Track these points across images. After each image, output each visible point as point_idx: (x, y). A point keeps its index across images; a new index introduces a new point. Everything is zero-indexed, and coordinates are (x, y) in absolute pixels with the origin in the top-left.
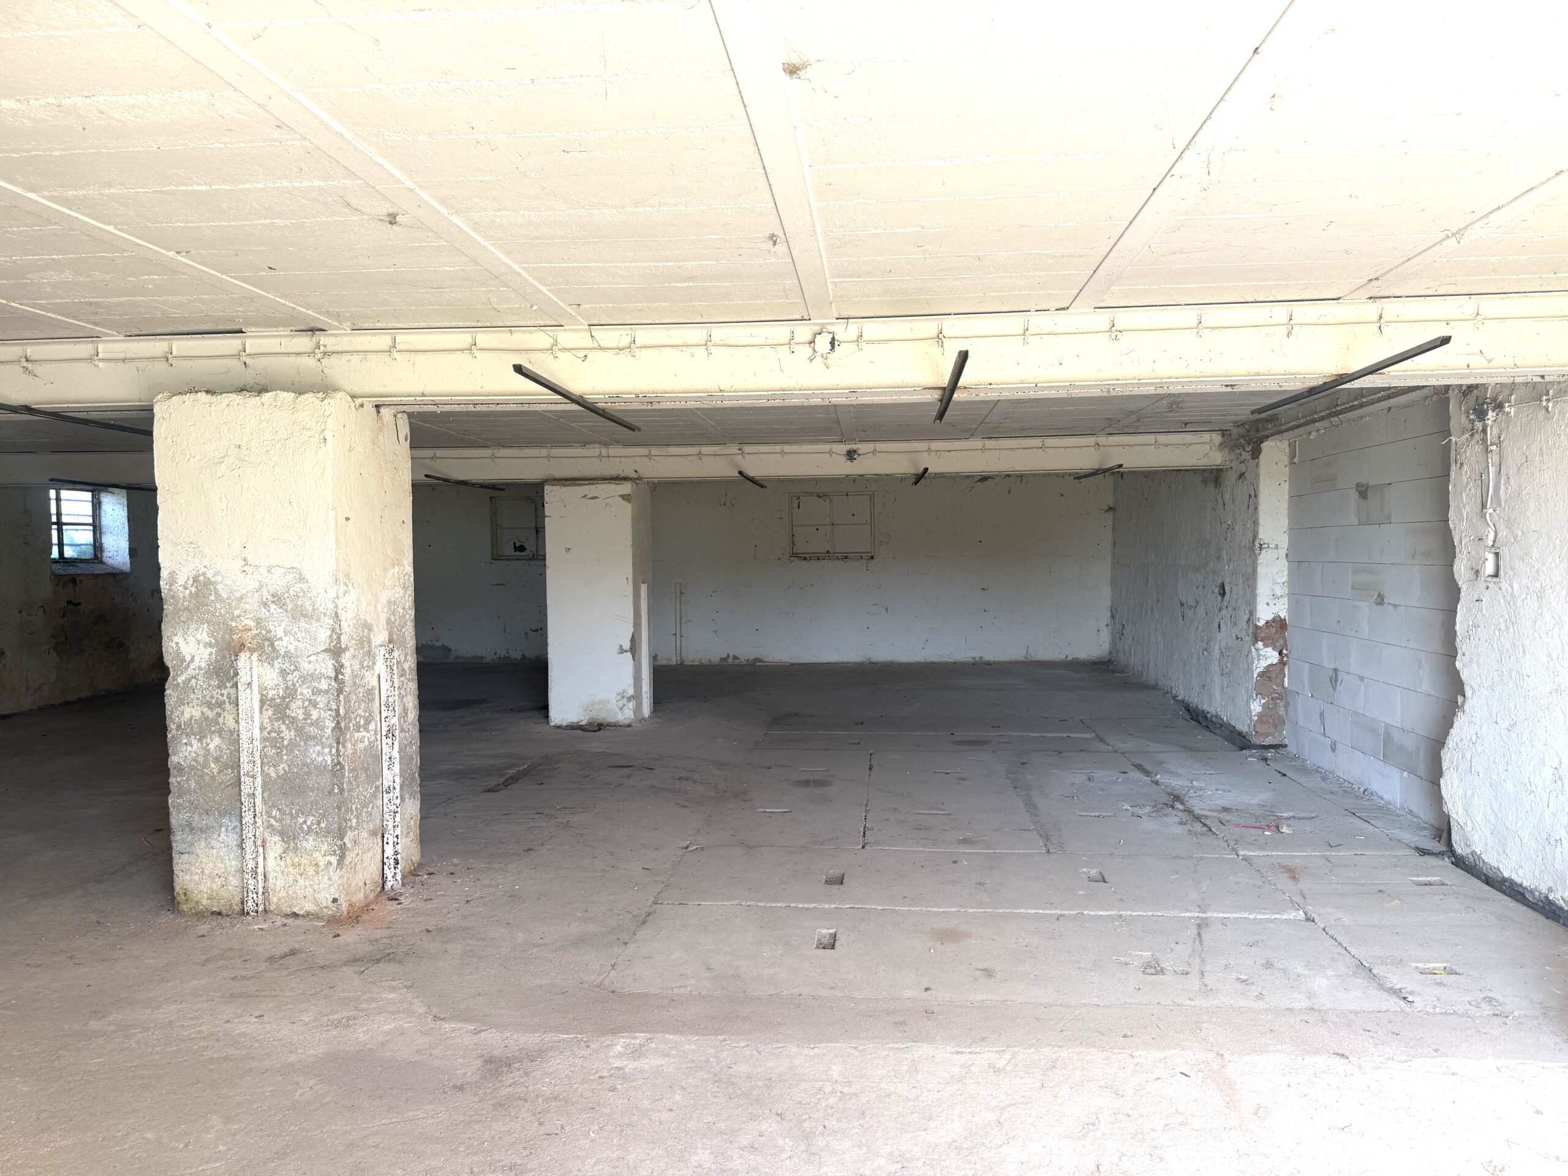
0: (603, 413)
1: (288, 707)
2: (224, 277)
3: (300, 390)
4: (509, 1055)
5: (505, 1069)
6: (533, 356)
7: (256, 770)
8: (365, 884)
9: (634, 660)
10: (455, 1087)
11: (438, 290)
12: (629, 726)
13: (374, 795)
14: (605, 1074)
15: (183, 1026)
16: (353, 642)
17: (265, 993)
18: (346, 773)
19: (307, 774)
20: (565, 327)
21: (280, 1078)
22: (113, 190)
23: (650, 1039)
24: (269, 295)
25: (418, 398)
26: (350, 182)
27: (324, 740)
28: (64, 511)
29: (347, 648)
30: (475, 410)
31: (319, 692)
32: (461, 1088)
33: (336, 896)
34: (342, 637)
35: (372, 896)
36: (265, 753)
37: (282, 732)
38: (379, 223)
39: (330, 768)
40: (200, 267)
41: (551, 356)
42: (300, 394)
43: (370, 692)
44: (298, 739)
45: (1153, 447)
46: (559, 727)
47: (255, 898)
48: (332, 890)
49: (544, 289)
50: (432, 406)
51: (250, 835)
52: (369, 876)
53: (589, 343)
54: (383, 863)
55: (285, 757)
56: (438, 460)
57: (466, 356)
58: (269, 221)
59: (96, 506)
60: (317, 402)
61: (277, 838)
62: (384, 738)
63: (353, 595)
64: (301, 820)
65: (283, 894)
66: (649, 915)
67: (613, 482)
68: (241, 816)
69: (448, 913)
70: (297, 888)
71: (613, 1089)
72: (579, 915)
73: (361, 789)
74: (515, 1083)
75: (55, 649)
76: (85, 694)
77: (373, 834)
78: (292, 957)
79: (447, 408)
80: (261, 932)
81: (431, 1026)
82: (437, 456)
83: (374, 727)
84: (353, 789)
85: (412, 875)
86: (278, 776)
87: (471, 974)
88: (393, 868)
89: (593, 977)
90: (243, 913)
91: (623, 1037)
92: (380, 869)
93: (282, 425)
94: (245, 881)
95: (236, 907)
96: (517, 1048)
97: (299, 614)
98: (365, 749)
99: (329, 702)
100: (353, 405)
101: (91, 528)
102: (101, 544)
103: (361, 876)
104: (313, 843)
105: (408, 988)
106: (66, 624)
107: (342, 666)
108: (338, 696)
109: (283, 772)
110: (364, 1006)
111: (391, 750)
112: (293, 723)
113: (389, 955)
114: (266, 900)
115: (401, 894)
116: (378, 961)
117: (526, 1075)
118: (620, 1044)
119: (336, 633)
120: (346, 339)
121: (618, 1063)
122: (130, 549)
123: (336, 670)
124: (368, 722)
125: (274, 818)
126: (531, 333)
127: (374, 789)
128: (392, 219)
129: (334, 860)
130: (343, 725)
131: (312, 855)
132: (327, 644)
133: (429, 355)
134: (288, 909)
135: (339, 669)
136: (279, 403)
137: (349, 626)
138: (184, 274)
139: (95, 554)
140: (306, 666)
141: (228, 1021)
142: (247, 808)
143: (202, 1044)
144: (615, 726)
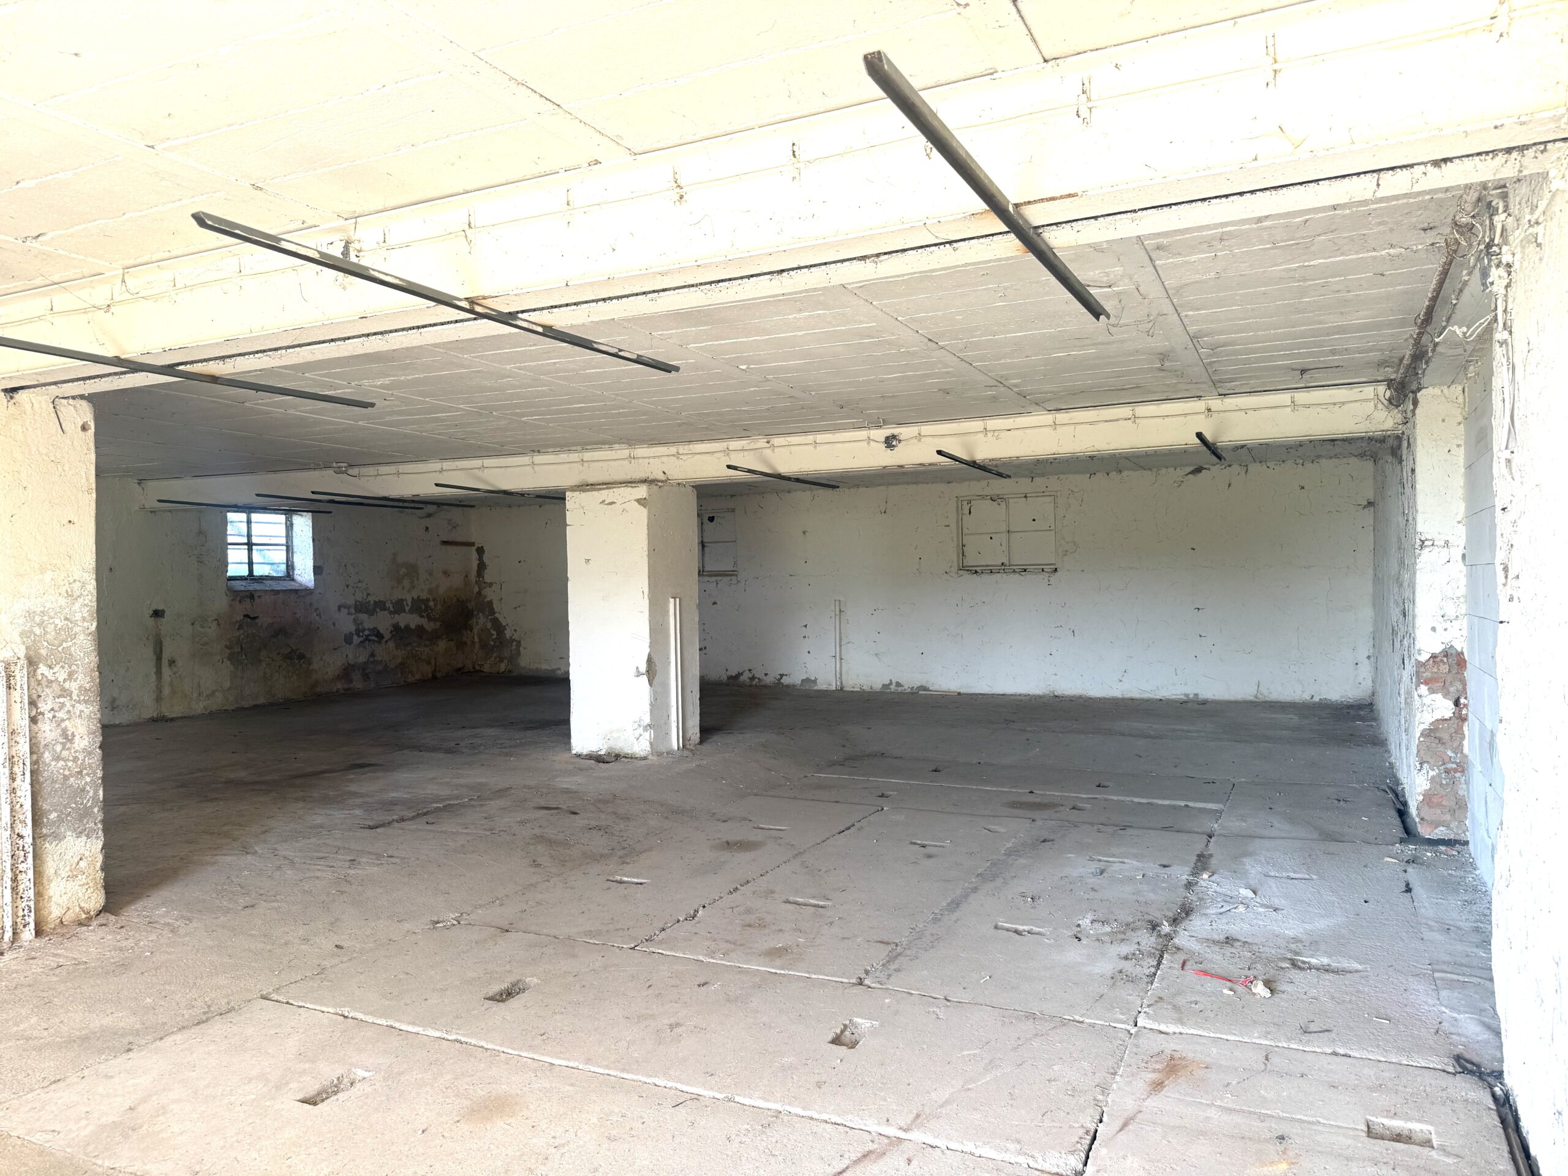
9: (651, 684)
12: (645, 758)
28: (253, 533)
45: (1289, 409)
46: (578, 756)
56: (486, 470)
59: (289, 527)
67: (629, 485)
75: (229, 659)
76: (262, 701)
82: (485, 466)
85: (77, 924)
88: (11, 918)
101: (285, 548)
102: (292, 563)
106: (242, 636)
122: (315, 567)
139: (288, 572)
144: (632, 758)
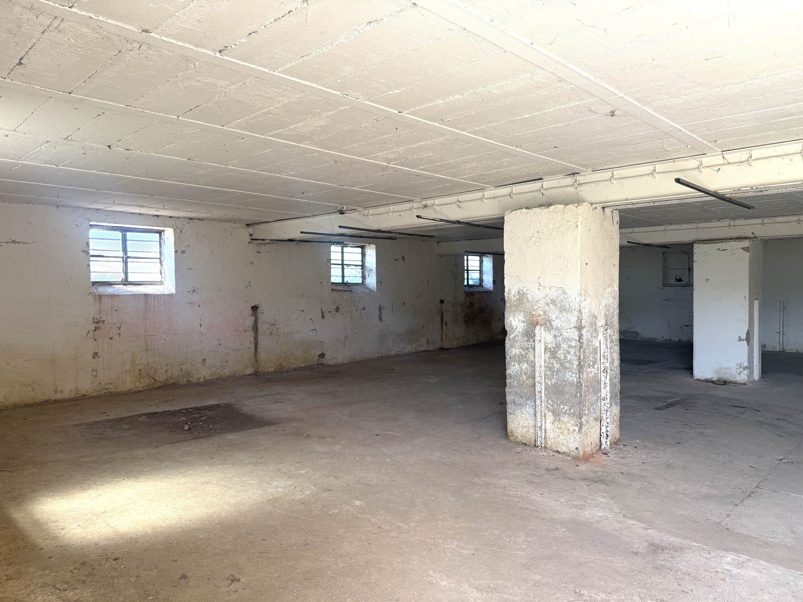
0: (730, 200)
1: (557, 352)
2: (535, 155)
3: (566, 203)
4: (663, 545)
5: (660, 551)
6: (687, 173)
7: (542, 380)
8: (591, 443)
9: (748, 345)
10: (633, 552)
11: (635, 145)
12: (744, 384)
13: (597, 400)
14: (719, 570)
15: (510, 490)
16: (588, 324)
17: (544, 484)
18: (583, 387)
19: (565, 385)
20: (707, 155)
21: (549, 524)
22: (492, 124)
23: (749, 560)
24: (554, 160)
25: (624, 202)
26: (592, 100)
27: (573, 370)
28: (469, 265)
29: (585, 327)
30: (654, 205)
31: (571, 347)
32: (636, 554)
33: (578, 447)
34: (582, 321)
35: (595, 450)
36: (546, 373)
37: (554, 364)
38: (606, 117)
39: (576, 384)
40: (525, 152)
41: (698, 172)
42: (566, 205)
43: (595, 349)
44: (561, 368)
46: (699, 380)
47: (541, 440)
48: (576, 443)
49: (694, 136)
50: (631, 205)
51: (539, 410)
52: (594, 440)
53: (722, 161)
54: (601, 435)
55: (555, 376)
56: (634, 234)
57: (650, 177)
58: (555, 125)
59: (481, 262)
60: (575, 208)
61: (551, 414)
62: (602, 372)
63: (588, 300)
64: (562, 407)
65: (553, 441)
66: (753, 493)
67: (737, 240)
68: (535, 401)
69: (633, 467)
70: (559, 439)
71: (723, 580)
72: (708, 483)
73: (590, 396)
74: (665, 560)
75: (465, 323)
76: (475, 342)
77: (596, 419)
78: (557, 471)
79: (639, 205)
80: (543, 457)
81: (622, 519)
83: (597, 367)
84: (586, 396)
85: (615, 444)
86: (552, 385)
87: (644, 499)
88: (605, 439)
89: (715, 518)
90: (535, 446)
91: (732, 554)
92: (599, 438)
93: (558, 220)
94: (537, 431)
95: (532, 443)
96: (667, 542)
97: (563, 309)
98: (592, 377)
99: (576, 352)
100: (591, 208)
101: (479, 272)
102: (482, 279)
103: (589, 439)
104: (567, 419)
105: (611, 498)
106: (469, 313)
107: (582, 335)
108: (580, 349)
109: (554, 383)
110: (589, 501)
111: (606, 379)
112: (559, 360)
113: (602, 480)
114: (546, 442)
115: (609, 452)
116: (597, 482)
117: (672, 558)
118: (730, 557)
119: (580, 319)
120: (589, 176)
121: (728, 567)
122: (493, 281)
123: (579, 337)
124: (594, 363)
125: (550, 404)
126: (686, 161)
127: (596, 397)
128: (613, 114)
129: (577, 429)
130: (582, 364)
131: (566, 424)
132: (575, 324)
133: (630, 180)
134: (555, 449)
135: (581, 337)
136: (557, 211)
137: (586, 316)
138: (519, 156)
139: (480, 283)
140: (565, 334)
141: (528, 493)
142: (538, 398)
143: (517, 500)
144: (736, 383)
